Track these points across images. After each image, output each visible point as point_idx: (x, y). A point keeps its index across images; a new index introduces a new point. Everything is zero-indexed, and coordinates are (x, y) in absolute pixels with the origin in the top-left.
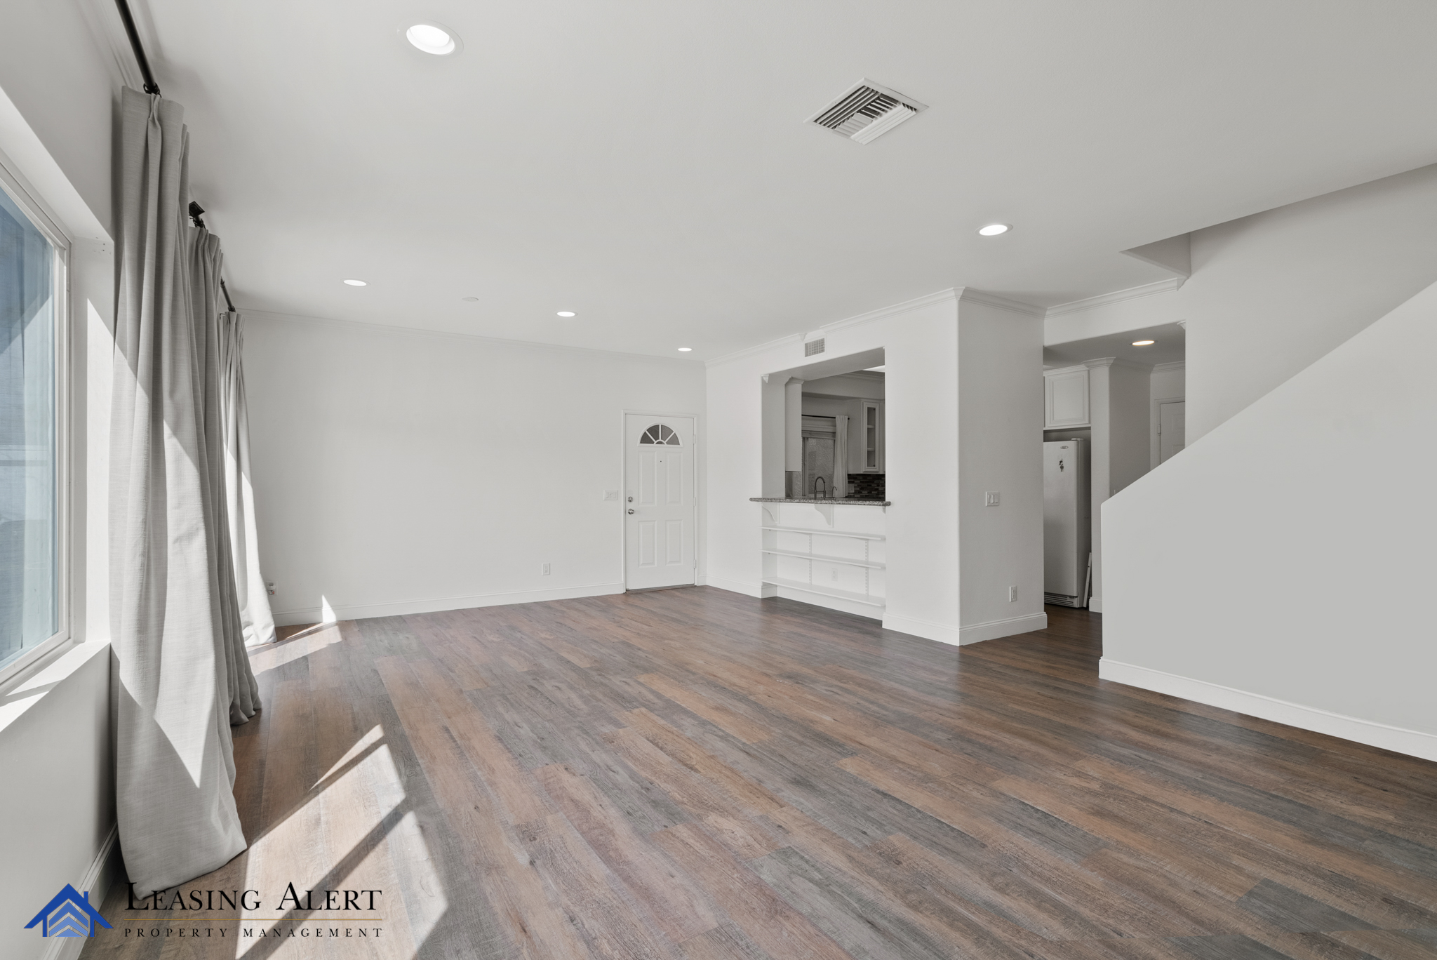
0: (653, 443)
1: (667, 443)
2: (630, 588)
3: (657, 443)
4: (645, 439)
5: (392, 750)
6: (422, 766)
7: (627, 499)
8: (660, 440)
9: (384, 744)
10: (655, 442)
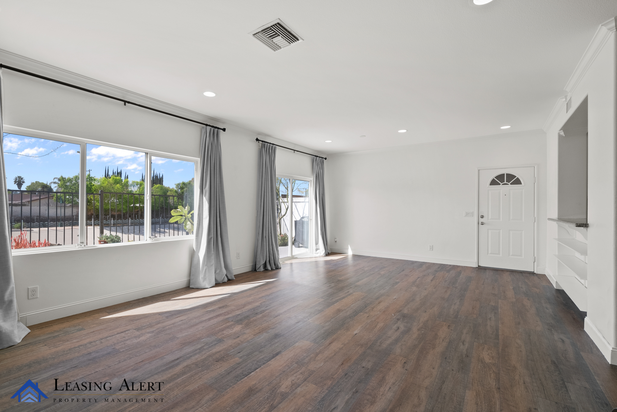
0: (500, 184)
1: (511, 184)
2: (482, 264)
3: (502, 185)
4: (493, 183)
7: (480, 216)
8: (505, 182)
10: (501, 184)
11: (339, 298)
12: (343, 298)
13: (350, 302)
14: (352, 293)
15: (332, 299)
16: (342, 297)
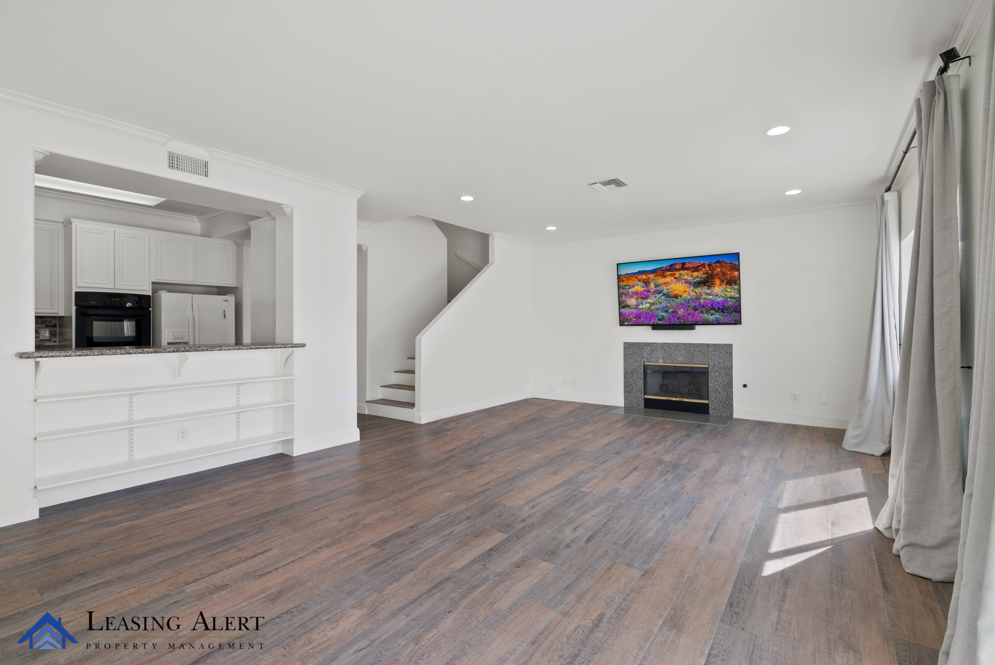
5: (767, 544)
6: (755, 523)
9: (771, 554)
11: (553, 493)
12: (546, 493)
13: (535, 485)
14: (526, 504)
15: (566, 491)
16: (548, 496)
